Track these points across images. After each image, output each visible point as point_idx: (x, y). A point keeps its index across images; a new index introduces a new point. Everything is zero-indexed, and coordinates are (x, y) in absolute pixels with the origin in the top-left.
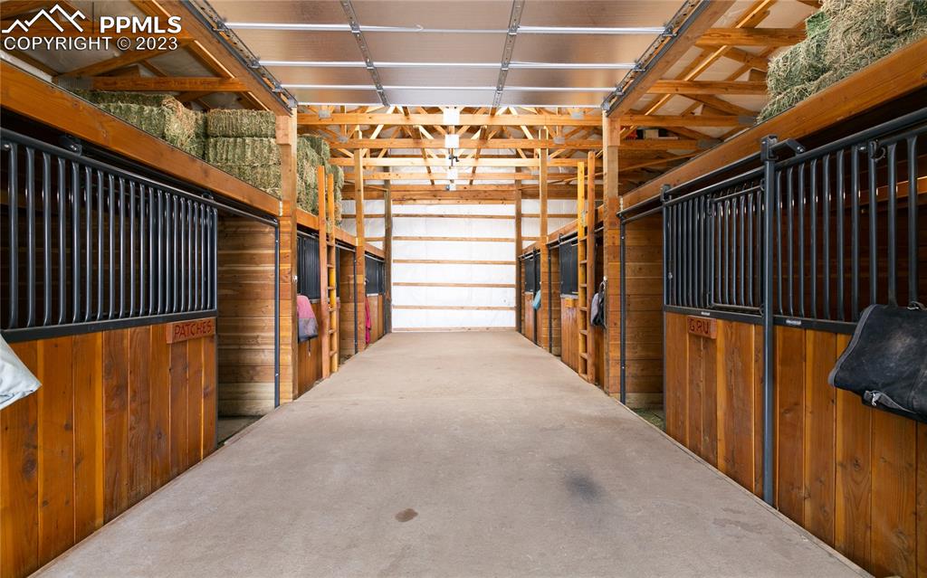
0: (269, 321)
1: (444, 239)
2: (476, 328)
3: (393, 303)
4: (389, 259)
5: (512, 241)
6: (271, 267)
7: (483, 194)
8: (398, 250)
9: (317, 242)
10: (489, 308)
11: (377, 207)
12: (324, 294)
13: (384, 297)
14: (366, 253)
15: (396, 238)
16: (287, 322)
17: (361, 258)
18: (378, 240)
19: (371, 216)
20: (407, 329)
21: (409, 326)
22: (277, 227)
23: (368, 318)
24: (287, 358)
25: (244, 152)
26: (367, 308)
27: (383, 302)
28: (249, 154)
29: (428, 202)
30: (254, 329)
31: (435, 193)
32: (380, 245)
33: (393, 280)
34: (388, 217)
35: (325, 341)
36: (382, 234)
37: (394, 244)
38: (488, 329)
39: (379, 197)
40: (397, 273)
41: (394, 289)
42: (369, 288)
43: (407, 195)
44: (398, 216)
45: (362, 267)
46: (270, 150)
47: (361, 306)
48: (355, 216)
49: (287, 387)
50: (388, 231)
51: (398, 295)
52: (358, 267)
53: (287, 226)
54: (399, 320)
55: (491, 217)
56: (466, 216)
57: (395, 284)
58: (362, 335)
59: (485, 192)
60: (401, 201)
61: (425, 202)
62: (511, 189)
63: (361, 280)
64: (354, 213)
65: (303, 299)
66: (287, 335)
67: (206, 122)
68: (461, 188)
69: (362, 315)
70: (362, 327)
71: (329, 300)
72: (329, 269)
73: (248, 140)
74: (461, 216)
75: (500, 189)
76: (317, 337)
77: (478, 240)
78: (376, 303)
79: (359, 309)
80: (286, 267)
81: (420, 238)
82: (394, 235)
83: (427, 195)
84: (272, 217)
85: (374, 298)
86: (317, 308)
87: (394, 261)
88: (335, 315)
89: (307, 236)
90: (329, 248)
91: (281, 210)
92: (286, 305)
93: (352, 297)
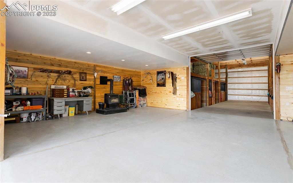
0: (205, 94)
1: (243, 77)
2: (254, 101)
3: (228, 93)
4: (227, 83)
5: (267, 77)
6: (205, 86)
7: (256, 64)
8: (229, 81)
9: (211, 82)
10: (258, 96)
11: (224, 70)
12: (213, 90)
13: (225, 92)
14: (221, 82)
15: (229, 78)
16: (208, 94)
17: (219, 84)
18: (224, 78)
19: (222, 73)
20: (232, 100)
21: (233, 99)
22: (206, 80)
23: (221, 96)
24: (208, 99)
25: (199, 68)
26: (221, 94)
27: (225, 93)
28: (200, 68)
29: (238, 68)
30: (203, 95)
31: (240, 66)
32: (224, 80)
33: (228, 88)
34: (226, 73)
35: (213, 98)
36: (225, 77)
37: (228, 79)
38: (258, 101)
39: (224, 68)
40: (229, 86)
41: (228, 90)
42: (221, 90)
43: (232, 67)
44: (229, 72)
45: (220, 85)
46: (203, 67)
47: (219, 93)
48: (218, 73)
49: (208, 104)
50: (227, 76)
51: (229, 92)
52: (219, 85)
53: (208, 80)
54: (230, 98)
55: (259, 70)
56: (250, 71)
57: (228, 89)
58: (220, 99)
59: (257, 64)
60: (230, 68)
61: (237, 68)
62: (266, 62)
63: (220, 88)
64: (218, 72)
65: (210, 91)
66: (208, 96)
67: (193, 64)
68: (249, 64)
69: (219, 95)
70: (220, 98)
71: (213, 91)
72: (213, 86)
73: (200, 66)
74: (249, 71)
75: (262, 62)
76: (212, 97)
77: (254, 77)
78: (223, 93)
79: (219, 94)
80: (208, 86)
81: (236, 77)
82: (228, 77)
83: (238, 66)
84: (206, 79)
85: (223, 92)
86: (212, 92)
87: (228, 83)
88: (214, 94)
89: (210, 81)
90: (213, 82)
91: (207, 78)
92: (207, 92)
93: (217, 91)
